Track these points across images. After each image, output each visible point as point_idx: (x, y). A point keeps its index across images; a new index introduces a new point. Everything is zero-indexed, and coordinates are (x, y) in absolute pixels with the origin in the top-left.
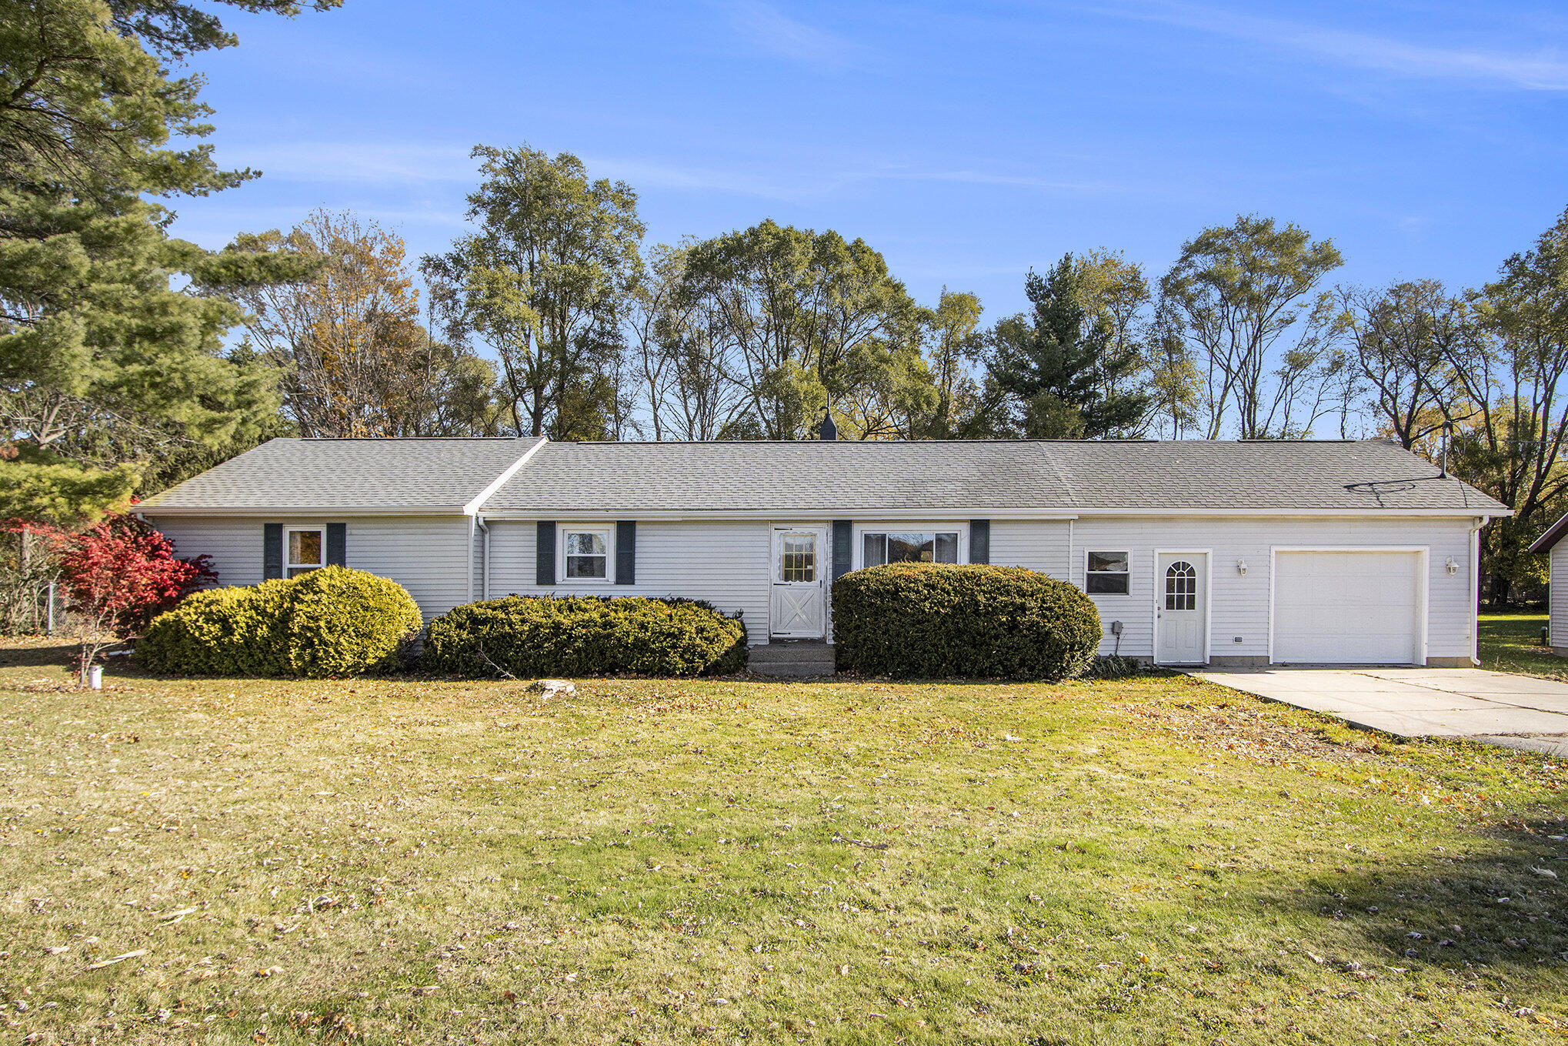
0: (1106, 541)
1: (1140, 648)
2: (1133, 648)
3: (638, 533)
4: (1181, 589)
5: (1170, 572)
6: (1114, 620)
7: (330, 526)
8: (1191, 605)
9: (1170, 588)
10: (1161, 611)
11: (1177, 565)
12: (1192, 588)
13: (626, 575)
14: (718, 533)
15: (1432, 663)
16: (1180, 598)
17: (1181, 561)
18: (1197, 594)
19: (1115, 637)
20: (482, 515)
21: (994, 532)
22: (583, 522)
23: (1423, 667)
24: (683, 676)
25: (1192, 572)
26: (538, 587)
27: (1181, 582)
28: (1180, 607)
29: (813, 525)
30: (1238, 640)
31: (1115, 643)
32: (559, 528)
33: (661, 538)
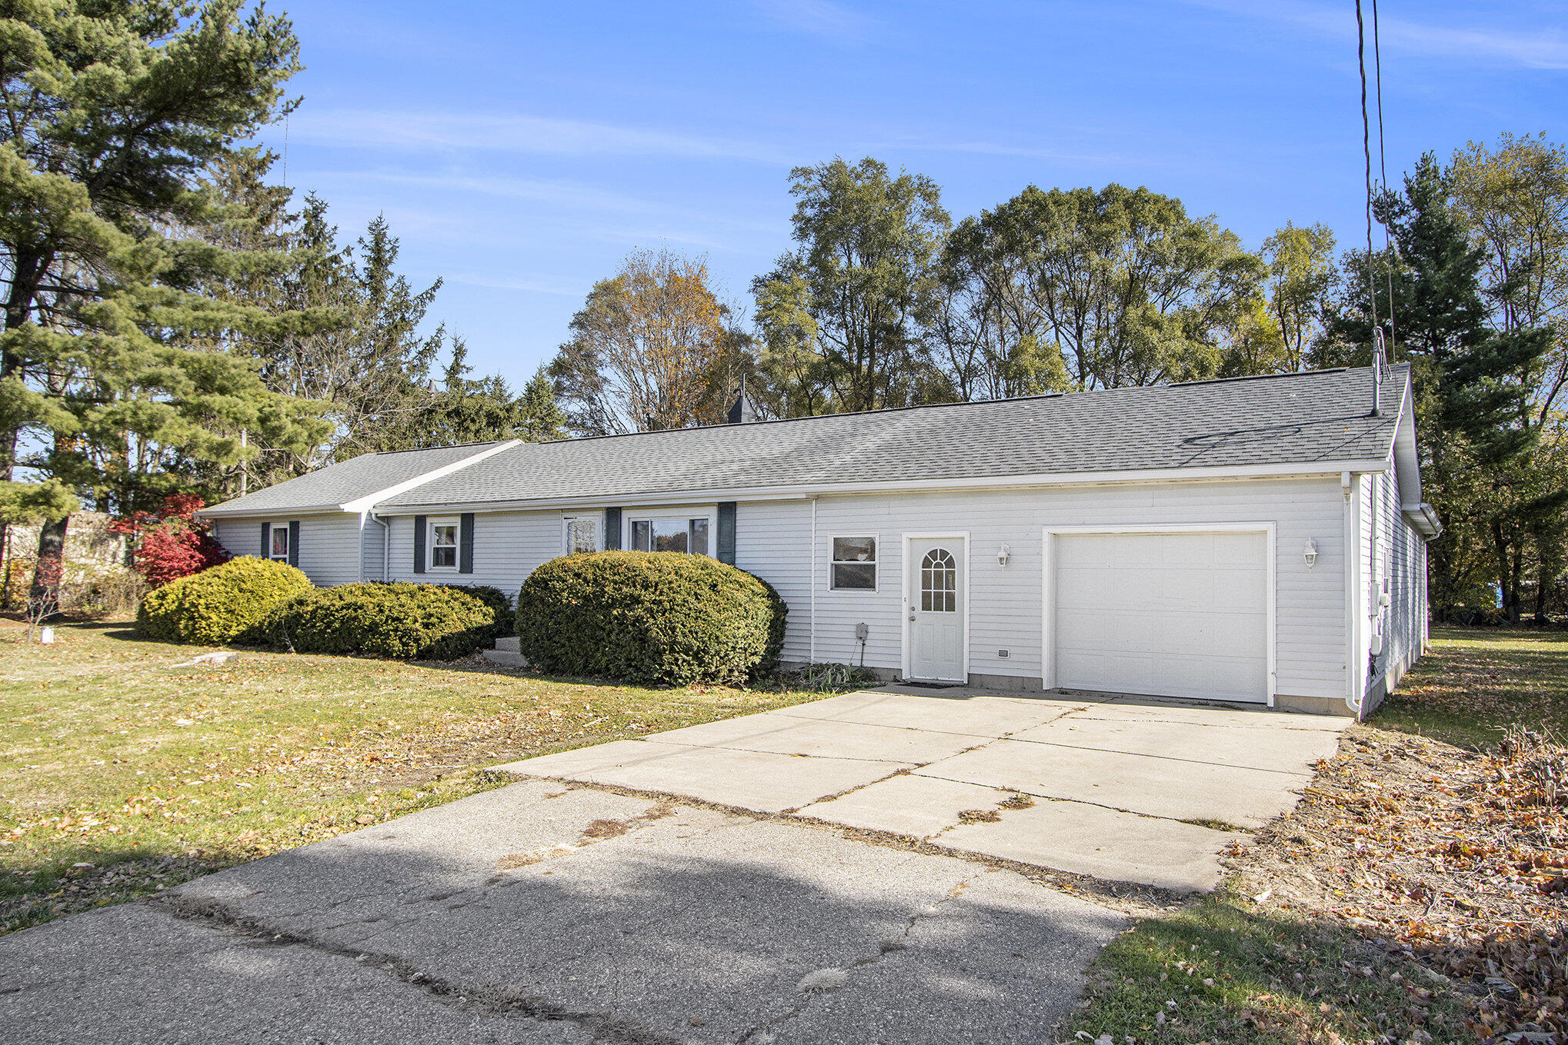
0: (854, 525)
1: (889, 658)
2: (879, 657)
3: (476, 525)
4: (938, 585)
5: (926, 563)
6: (861, 621)
7: (291, 524)
8: (951, 607)
9: (926, 584)
10: (915, 613)
11: (933, 553)
12: (951, 584)
13: (467, 567)
14: (523, 523)
15: (1284, 706)
16: (938, 596)
17: (938, 548)
18: (956, 591)
19: (860, 643)
20: (374, 511)
21: (742, 515)
22: (450, 515)
23: (1270, 710)
24: (399, 658)
25: (950, 563)
26: (415, 575)
27: (938, 575)
28: (938, 608)
29: (591, 513)
30: (1003, 654)
31: (859, 649)
32: (429, 521)
33: (507, 529)
